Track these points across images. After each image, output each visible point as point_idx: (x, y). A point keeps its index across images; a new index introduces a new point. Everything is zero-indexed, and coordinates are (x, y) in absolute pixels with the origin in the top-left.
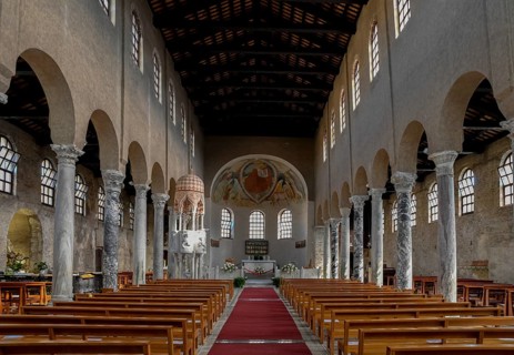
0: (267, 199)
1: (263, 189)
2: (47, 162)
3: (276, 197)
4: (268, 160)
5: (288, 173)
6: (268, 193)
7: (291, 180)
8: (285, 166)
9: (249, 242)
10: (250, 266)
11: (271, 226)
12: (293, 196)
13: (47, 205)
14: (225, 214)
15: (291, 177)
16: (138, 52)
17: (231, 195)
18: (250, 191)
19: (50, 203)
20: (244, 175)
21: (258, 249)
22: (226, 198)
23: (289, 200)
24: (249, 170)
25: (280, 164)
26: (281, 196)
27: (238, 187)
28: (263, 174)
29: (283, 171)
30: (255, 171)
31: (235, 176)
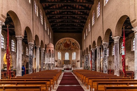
0: (69, 49)
1: (68, 47)
2: (13, 40)
3: (72, 49)
4: (70, 39)
5: (75, 42)
6: (70, 48)
7: (76, 45)
8: (74, 41)
9: (64, 61)
11: (70, 56)
12: (76, 49)
13: (13, 51)
14: (59, 53)
15: (76, 44)
16: (36, 10)
17: (60, 48)
18: (65, 47)
19: (14, 51)
20: (64, 43)
21: (67, 62)
22: (59, 49)
23: (75, 49)
24: (65, 42)
25: (73, 40)
26: (73, 49)
27: (62, 47)
28: (68, 43)
29: (74, 42)
30: (66, 42)
31: (61, 43)
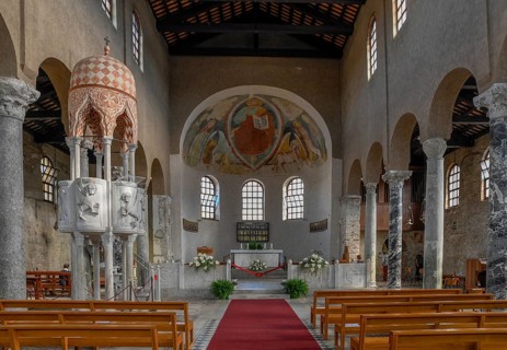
0: (267, 163)
1: (262, 148)
3: (280, 159)
4: (269, 98)
6: (268, 152)
7: (304, 133)
9: (240, 225)
10: (243, 259)
11: (273, 202)
12: (305, 156)
14: (206, 184)
15: (305, 126)
17: (216, 157)
18: (242, 151)
20: (234, 125)
21: (256, 235)
22: (207, 160)
23: (301, 162)
24: (241, 118)
25: (286, 103)
26: (288, 158)
27: (225, 145)
28: (261, 123)
29: (292, 117)
30: (250, 118)
31: (220, 126)
